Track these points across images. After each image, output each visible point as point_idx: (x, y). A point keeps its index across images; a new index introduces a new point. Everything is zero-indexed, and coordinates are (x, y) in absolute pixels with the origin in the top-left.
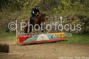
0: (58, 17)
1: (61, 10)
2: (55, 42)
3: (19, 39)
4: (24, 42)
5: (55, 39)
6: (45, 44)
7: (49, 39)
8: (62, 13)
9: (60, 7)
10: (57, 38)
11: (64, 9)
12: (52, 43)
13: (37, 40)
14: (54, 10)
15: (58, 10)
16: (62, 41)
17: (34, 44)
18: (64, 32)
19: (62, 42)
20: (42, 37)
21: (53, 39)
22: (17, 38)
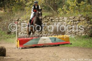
2: (59, 45)
5: (58, 42)
6: (48, 47)
7: (51, 42)
8: (67, 14)
10: (61, 42)
11: (70, 9)
12: (55, 47)
13: (38, 43)
14: (58, 10)
15: (63, 10)
17: (36, 47)
19: (66, 45)
20: (44, 40)
21: (56, 42)
22: (17, 41)
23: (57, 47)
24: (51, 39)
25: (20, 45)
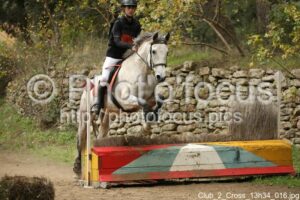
0: (265, 74)
1: (281, 46)
2: (250, 179)
3: (95, 158)
4: (118, 172)
5: (248, 165)
6: (208, 185)
7: (222, 167)
8: (284, 56)
9: (273, 33)
10: (258, 165)
11: (295, 40)
12: (237, 184)
13: (172, 169)
14: (249, 43)
15: (267, 42)
16: (277, 175)
17: (162, 183)
18: (289, 138)
19: (279, 179)
20: (193, 156)
21: (242, 166)
22: (90, 157)
23: (244, 184)
24: (220, 152)
25: (101, 173)
